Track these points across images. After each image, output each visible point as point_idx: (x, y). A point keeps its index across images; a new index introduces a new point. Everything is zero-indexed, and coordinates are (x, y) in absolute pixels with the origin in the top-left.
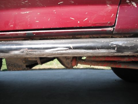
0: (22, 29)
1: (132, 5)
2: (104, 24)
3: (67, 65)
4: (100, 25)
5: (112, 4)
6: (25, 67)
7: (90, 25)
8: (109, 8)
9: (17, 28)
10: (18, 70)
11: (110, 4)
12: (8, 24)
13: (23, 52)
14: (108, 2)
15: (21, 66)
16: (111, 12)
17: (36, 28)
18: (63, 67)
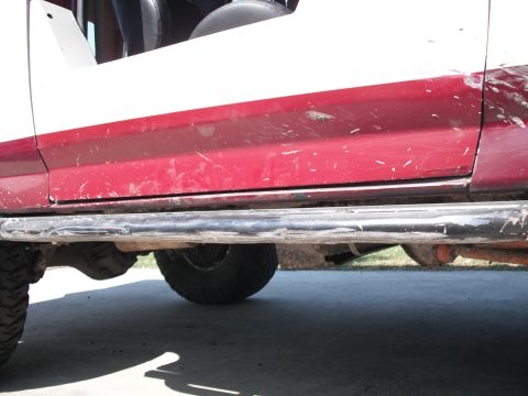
0: (286, 186)
1: (514, 123)
2: (447, 171)
3: (423, 259)
4: (439, 174)
5: (464, 126)
6: (323, 261)
7: (417, 175)
8: (458, 133)
9: (277, 185)
10: (307, 269)
11: (459, 127)
12: (259, 176)
13: (279, 235)
14: (452, 122)
15: (314, 258)
16: (463, 144)
17: (310, 183)
18: (414, 263)
